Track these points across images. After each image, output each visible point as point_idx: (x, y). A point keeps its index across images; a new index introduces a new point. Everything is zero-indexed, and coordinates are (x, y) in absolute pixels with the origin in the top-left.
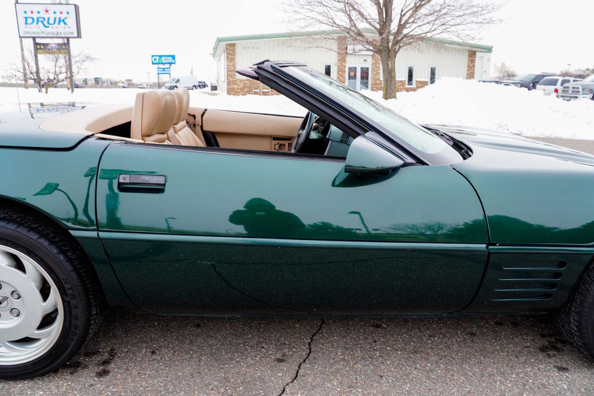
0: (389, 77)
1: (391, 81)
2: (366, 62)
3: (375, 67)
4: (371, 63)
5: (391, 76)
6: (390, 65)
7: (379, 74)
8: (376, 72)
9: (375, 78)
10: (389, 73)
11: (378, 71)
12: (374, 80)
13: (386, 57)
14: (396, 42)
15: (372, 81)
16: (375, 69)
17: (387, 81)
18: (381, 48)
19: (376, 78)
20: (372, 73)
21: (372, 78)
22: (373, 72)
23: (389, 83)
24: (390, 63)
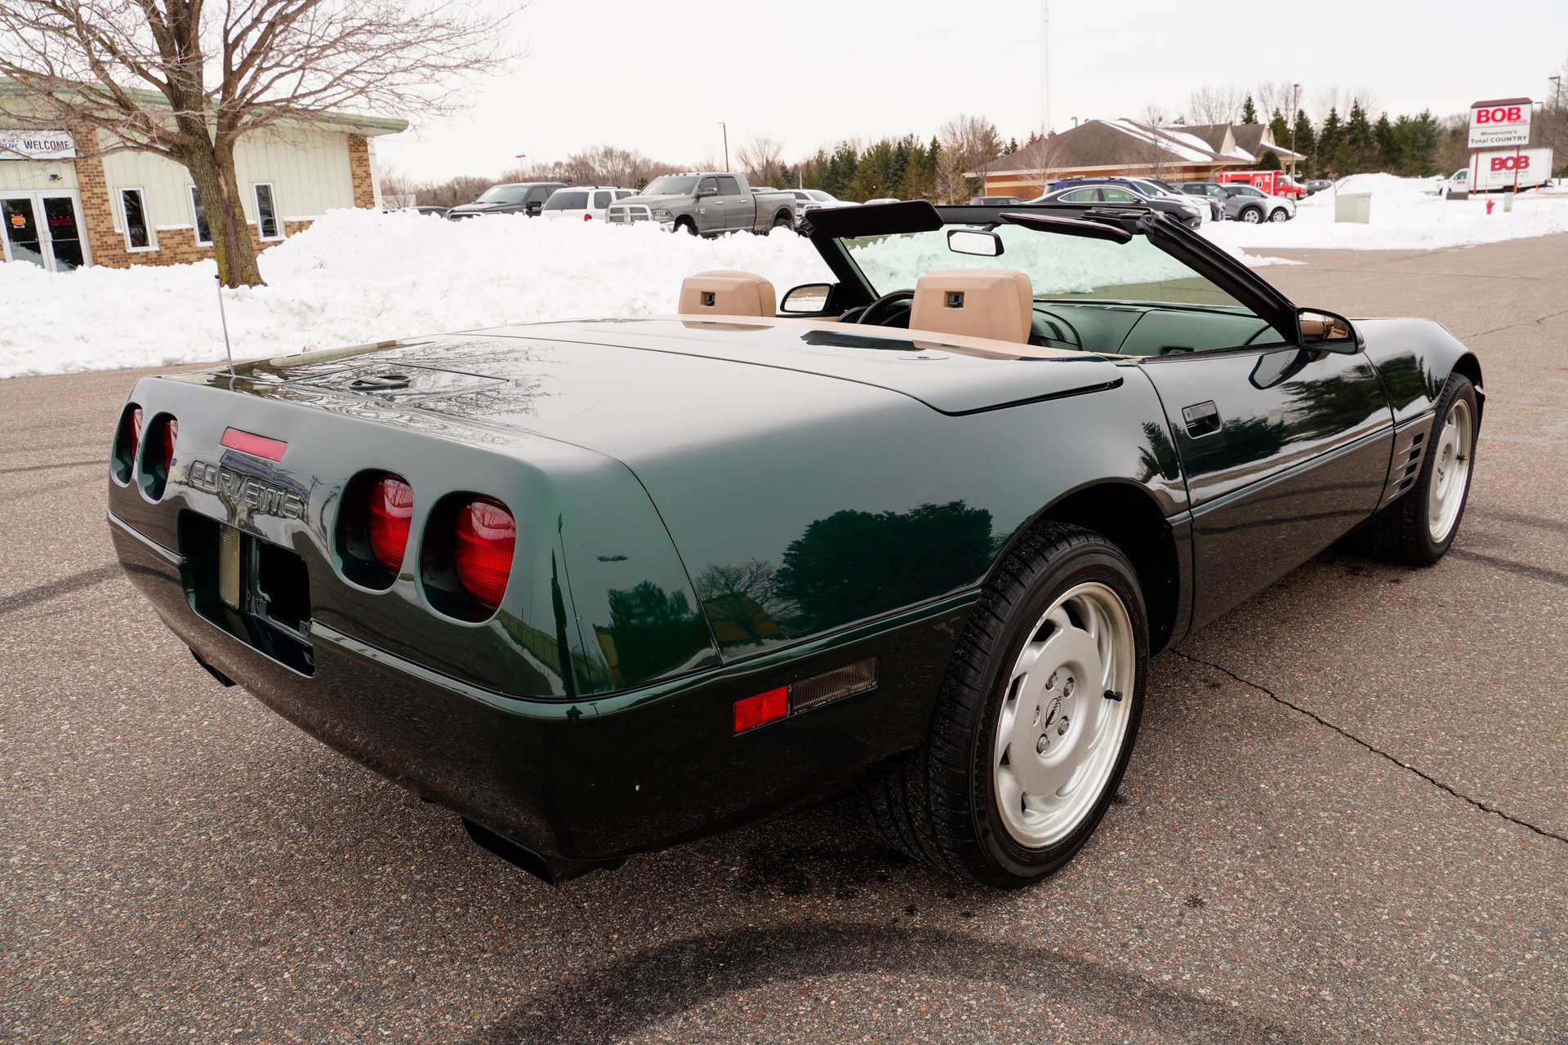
0: (229, 221)
1: (236, 232)
2: (57, 184)
3: (90, 194)
4: (77, 185)
5: (233, 217)
6: (225, 188)
7: (110, 214)
8: (97, 211)
9: (98, 229)
10: (227, 211)
11: (103, 208)
12: (98, 236)
13: (208, 166)
14: (230, 122)
15: (90, 239)
16: (93, 201)
17: (226, 234)
18: (189, 140)
19: (103, 227)
20: (86, 216)
21: (89, 229)
22: (88, 212)
23: (232, 238)
24: (222, 181)
